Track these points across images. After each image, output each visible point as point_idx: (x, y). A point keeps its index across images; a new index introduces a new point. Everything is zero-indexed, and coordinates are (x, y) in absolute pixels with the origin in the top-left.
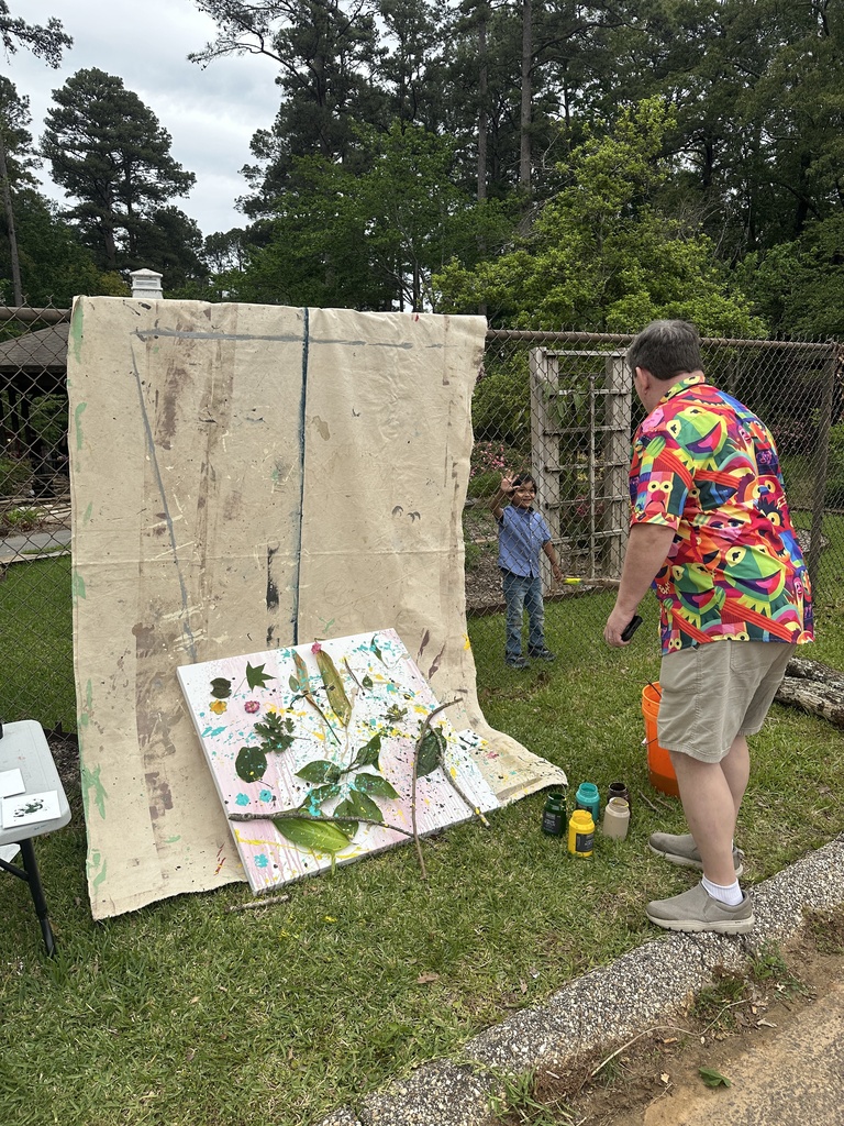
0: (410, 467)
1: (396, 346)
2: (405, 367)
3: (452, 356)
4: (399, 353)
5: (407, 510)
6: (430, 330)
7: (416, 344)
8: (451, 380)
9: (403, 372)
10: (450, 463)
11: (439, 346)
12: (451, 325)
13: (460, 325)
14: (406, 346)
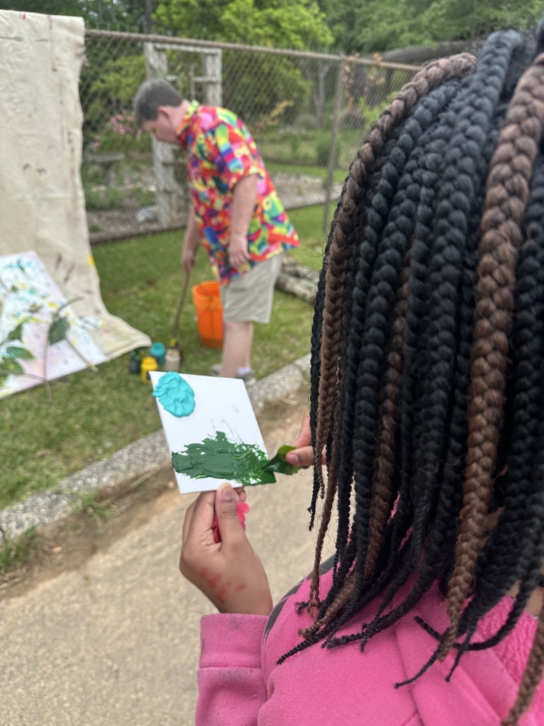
0: (33, 135)
1: (10, 39)
2: (20, 56)
3: (57, 50)
4: (13, 45)
5: (34, 167)
6: (37, 27)
7: (26, 38)
8: (59, 68)
9: (18, 60)
10: (65, 132)
11: (46, 40)
12: (54, 25)
13: (61, 24)
14: (18, 39)
